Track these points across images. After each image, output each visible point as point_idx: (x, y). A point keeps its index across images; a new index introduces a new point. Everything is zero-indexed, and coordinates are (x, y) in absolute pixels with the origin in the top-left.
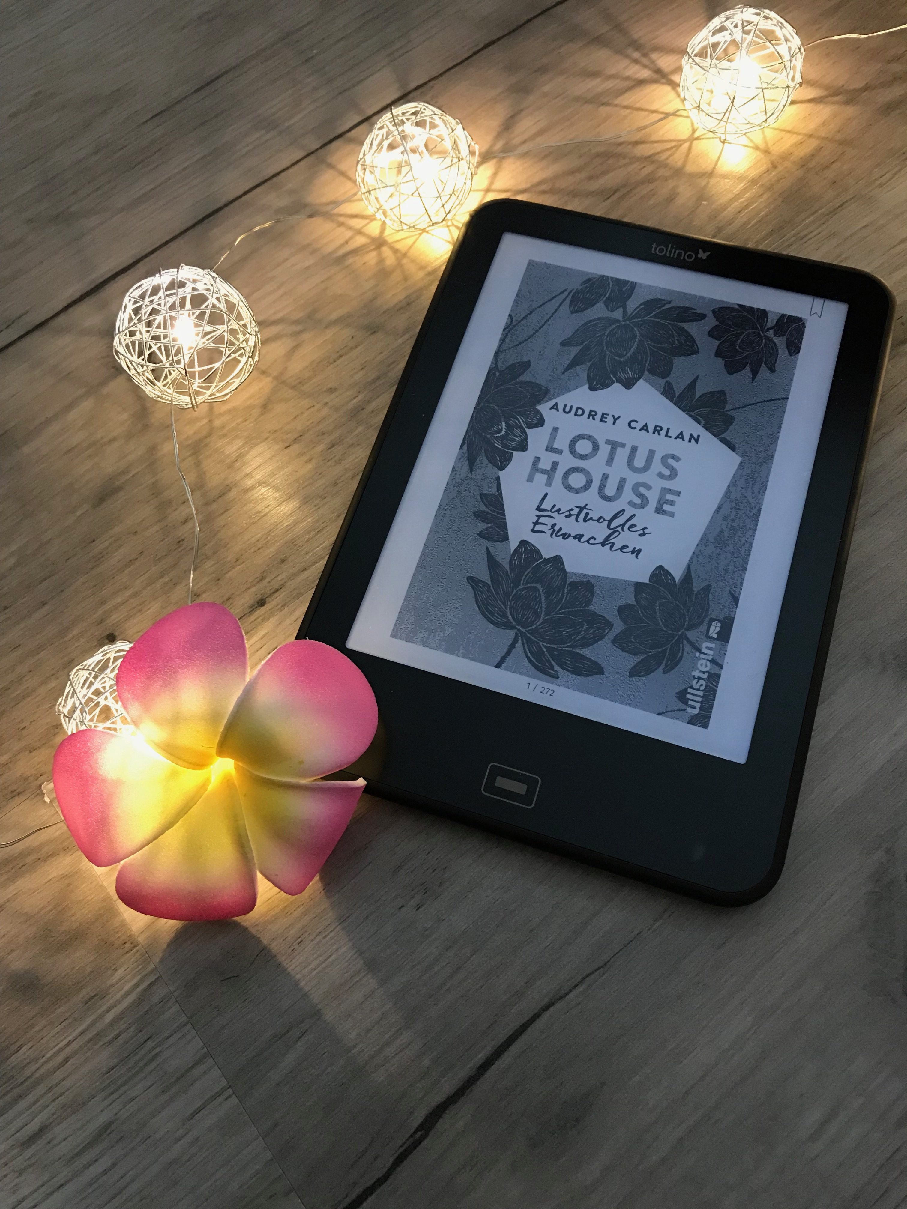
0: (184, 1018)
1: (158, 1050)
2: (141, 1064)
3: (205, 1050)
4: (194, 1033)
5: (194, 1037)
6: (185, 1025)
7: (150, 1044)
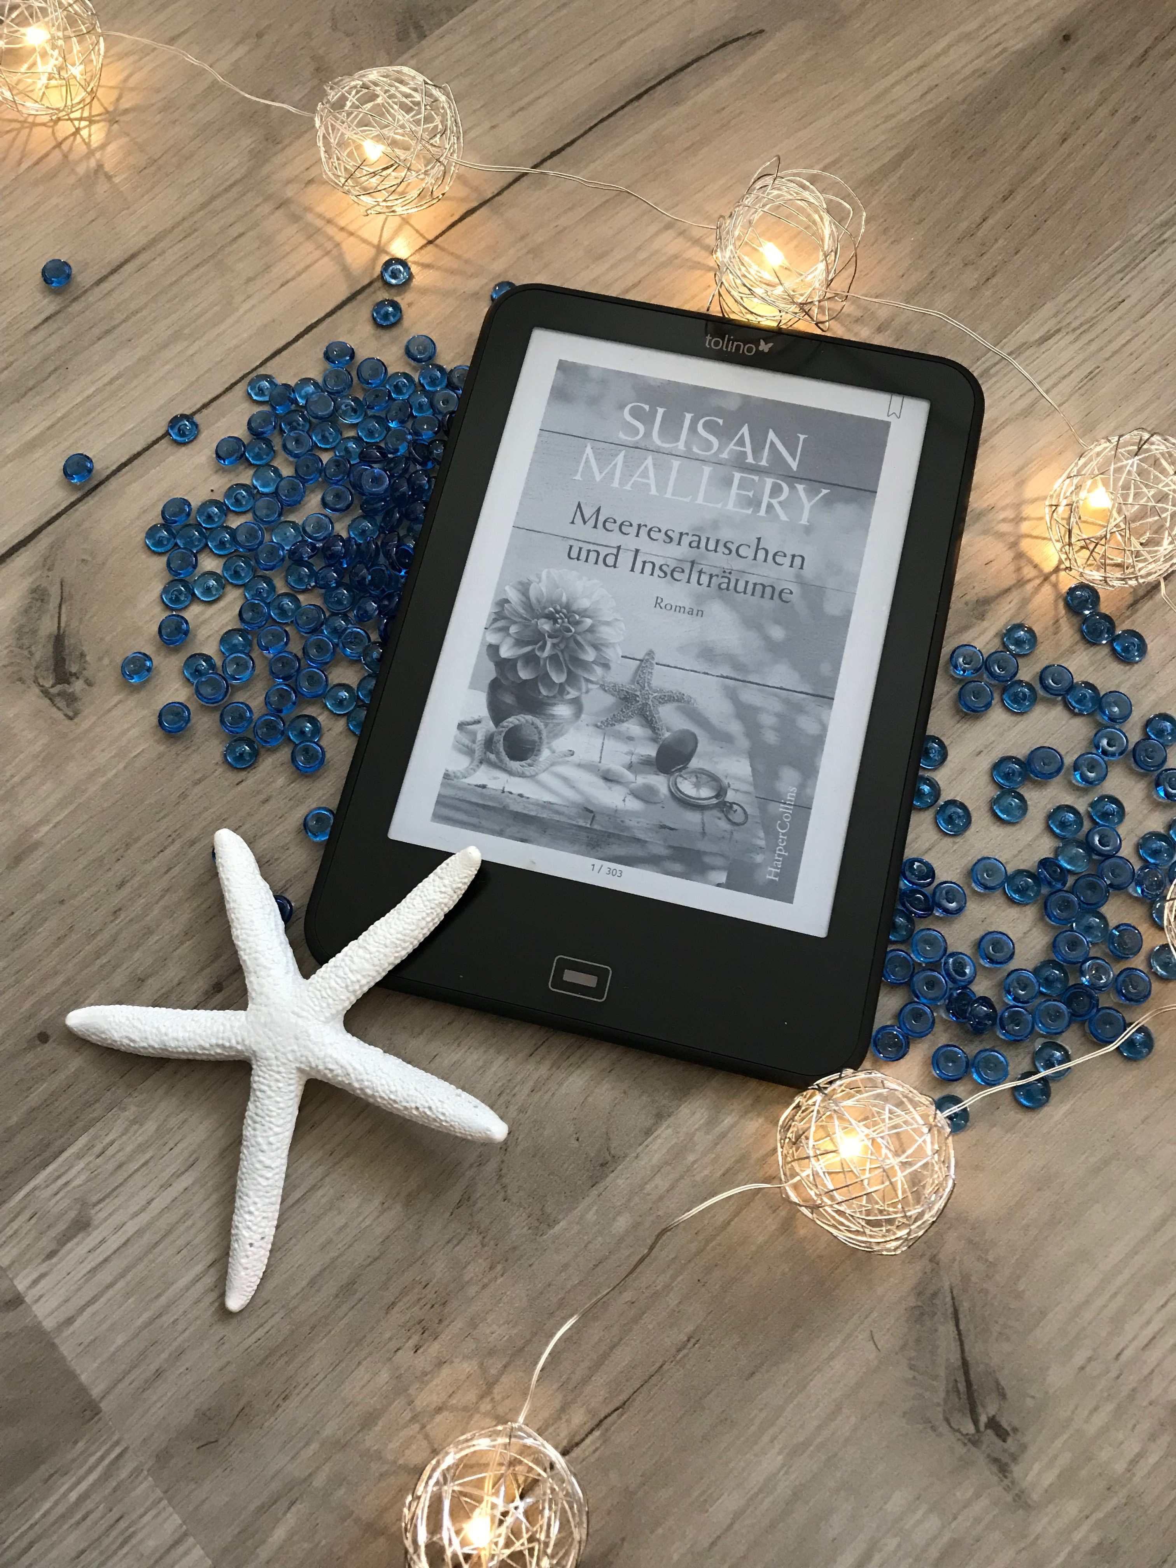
0: (159, 1493)
1: (131, 1530)
2: (114, 1547)
3: (185, 1527)
4: (171, 1509)
5: (171, 1515)
6: (161, 1500)
7: (122, 1525)
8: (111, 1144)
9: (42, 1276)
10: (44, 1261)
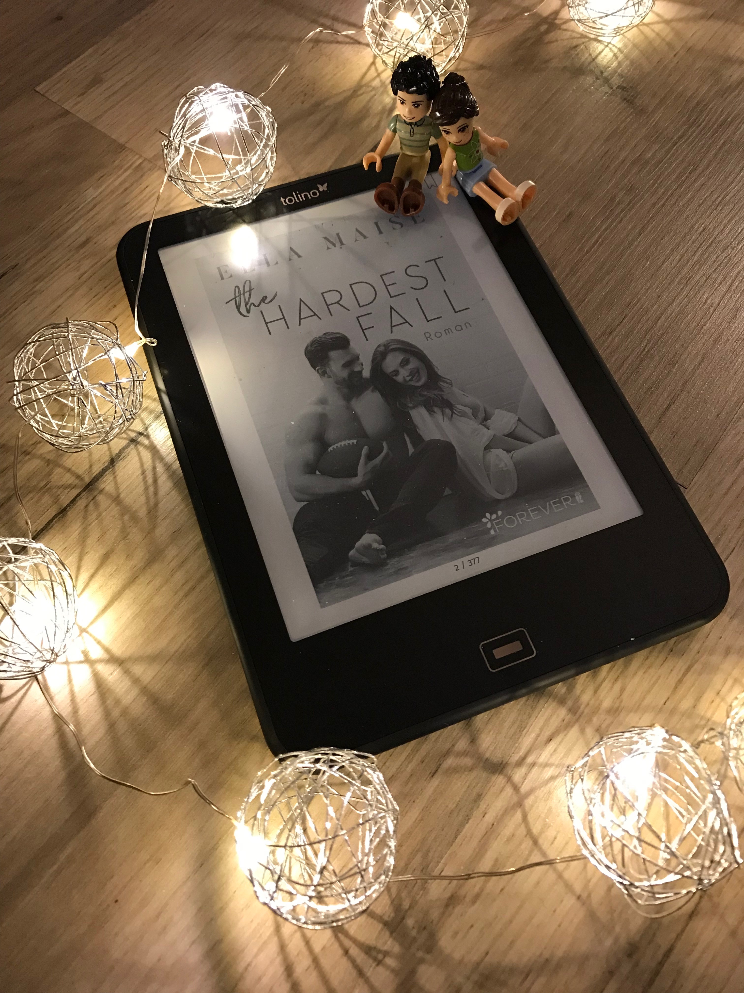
8: (109, 49)
9: (79, 102)
10: (79, 96)
